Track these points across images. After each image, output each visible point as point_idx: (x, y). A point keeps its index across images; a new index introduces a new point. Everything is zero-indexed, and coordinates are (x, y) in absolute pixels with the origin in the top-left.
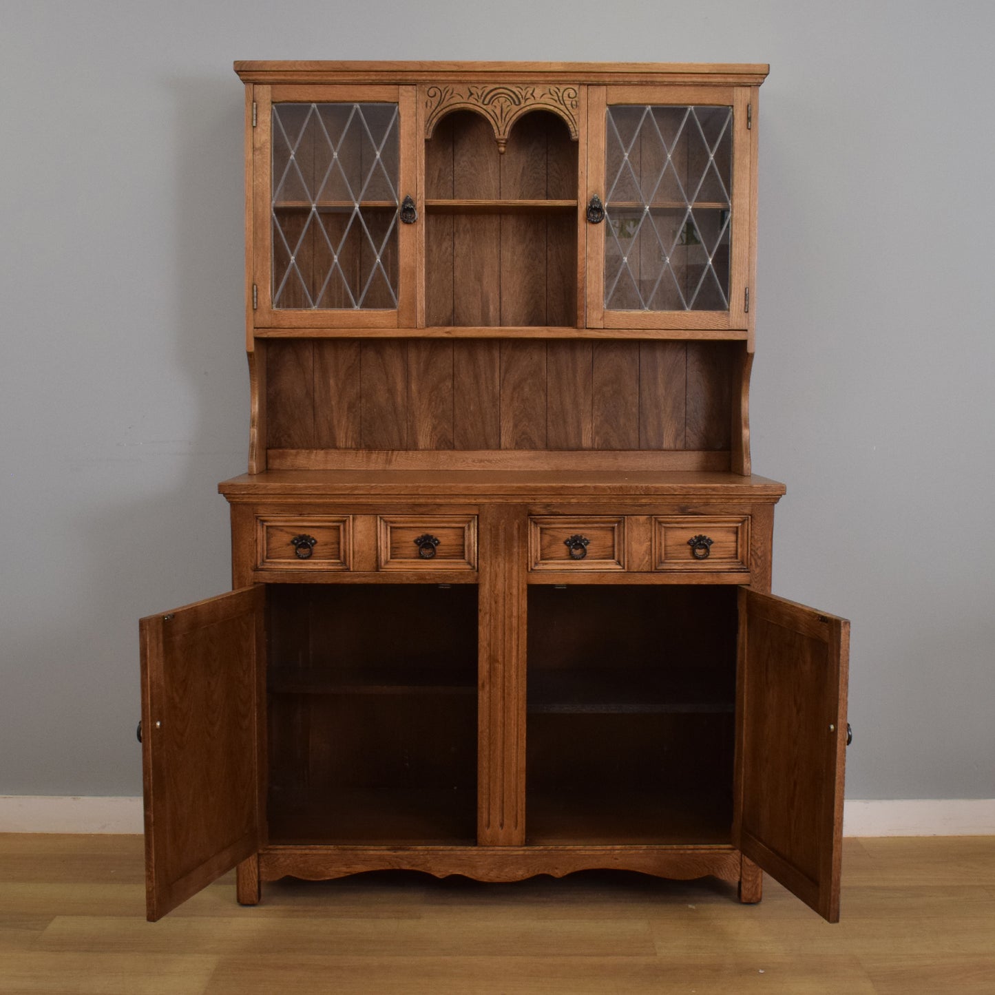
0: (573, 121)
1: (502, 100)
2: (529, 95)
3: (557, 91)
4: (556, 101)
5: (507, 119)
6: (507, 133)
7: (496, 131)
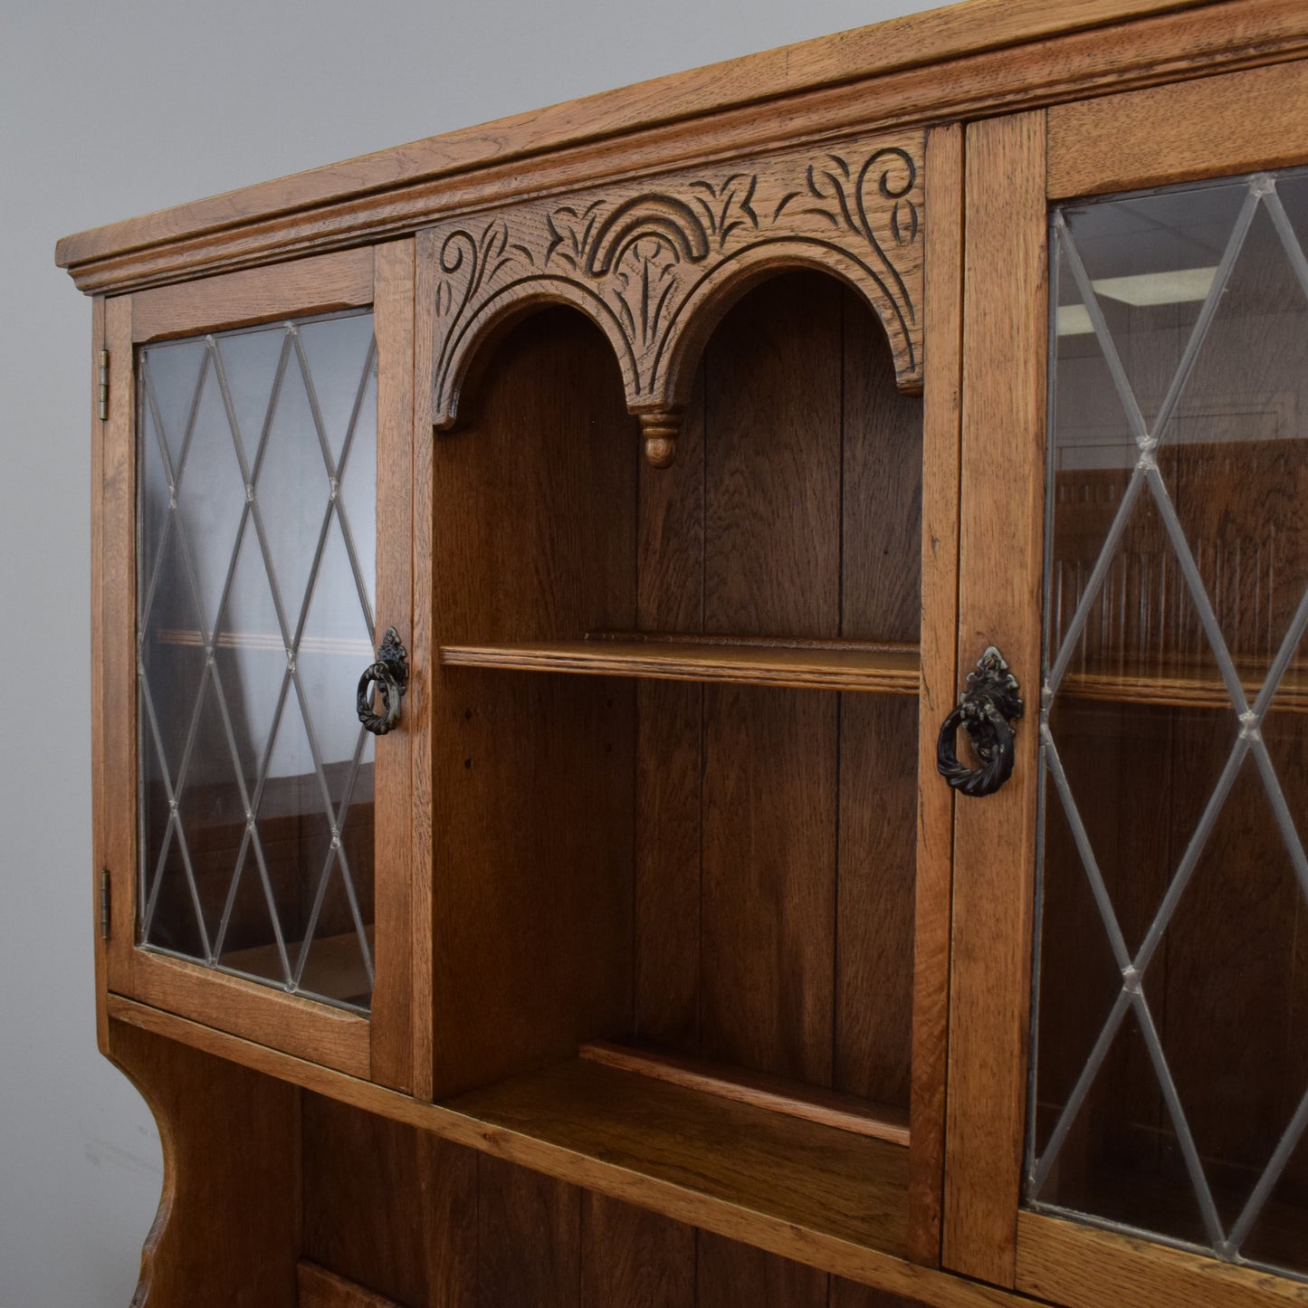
0: (900, 302)
1: (646, 246)
2: (735, 212)
3: (837, 171)
4: (831, 216)
5: (663, 324)
6: (659, 384)
7: (627, 377)
